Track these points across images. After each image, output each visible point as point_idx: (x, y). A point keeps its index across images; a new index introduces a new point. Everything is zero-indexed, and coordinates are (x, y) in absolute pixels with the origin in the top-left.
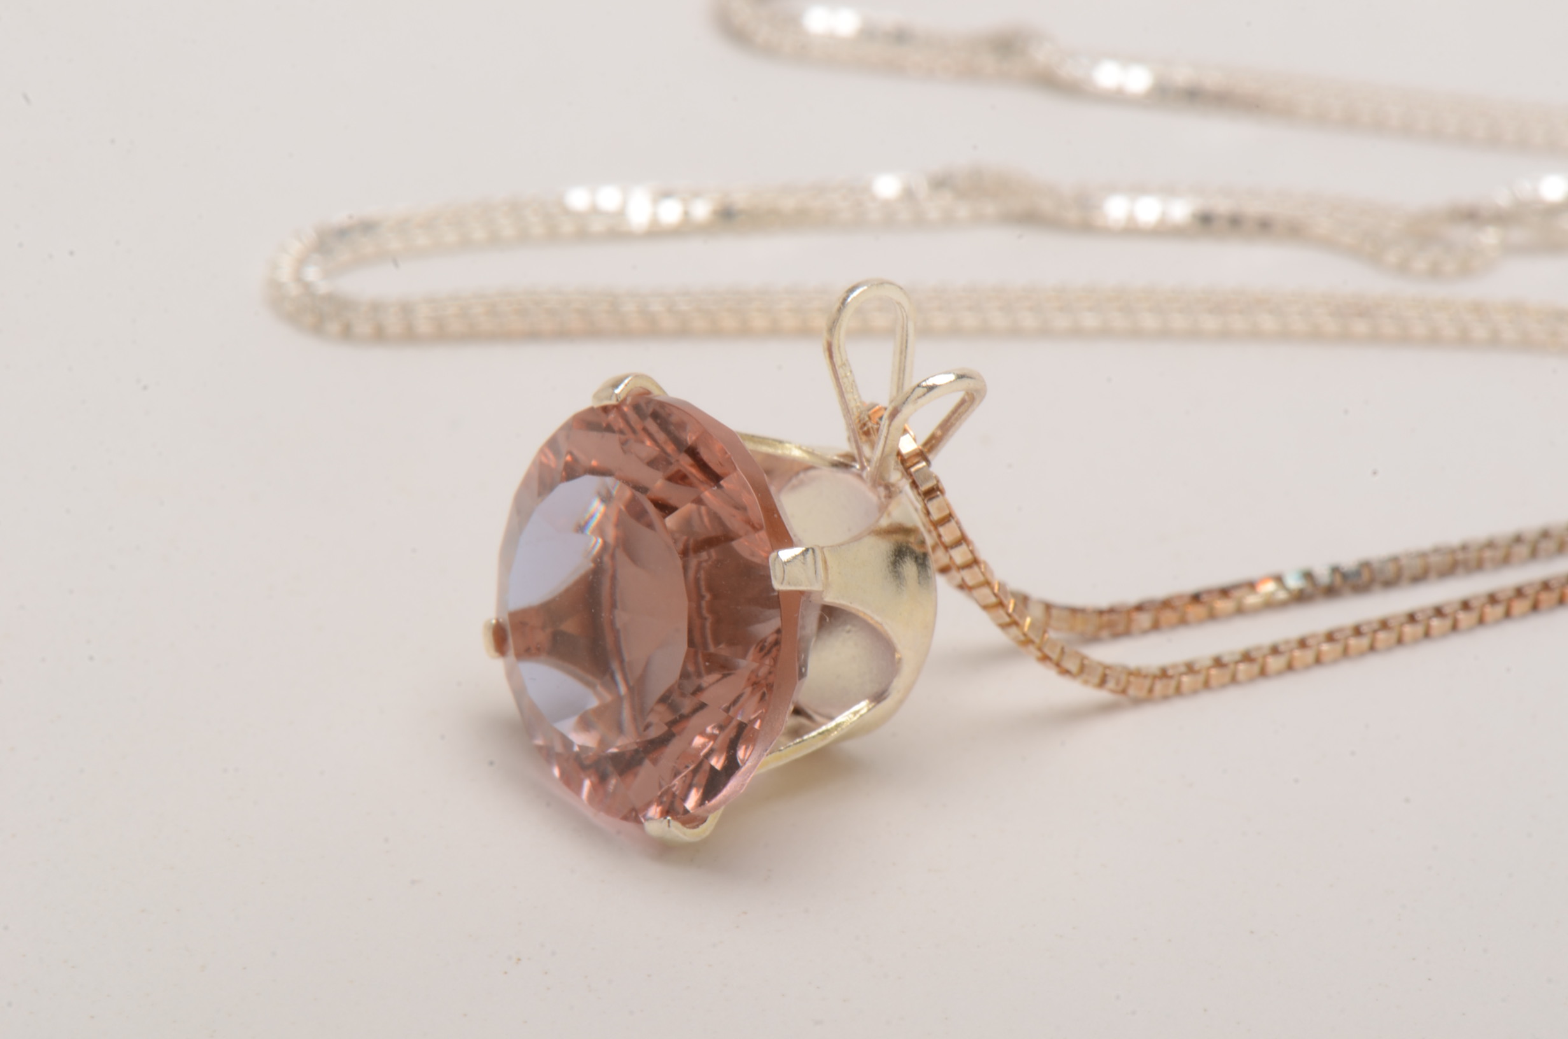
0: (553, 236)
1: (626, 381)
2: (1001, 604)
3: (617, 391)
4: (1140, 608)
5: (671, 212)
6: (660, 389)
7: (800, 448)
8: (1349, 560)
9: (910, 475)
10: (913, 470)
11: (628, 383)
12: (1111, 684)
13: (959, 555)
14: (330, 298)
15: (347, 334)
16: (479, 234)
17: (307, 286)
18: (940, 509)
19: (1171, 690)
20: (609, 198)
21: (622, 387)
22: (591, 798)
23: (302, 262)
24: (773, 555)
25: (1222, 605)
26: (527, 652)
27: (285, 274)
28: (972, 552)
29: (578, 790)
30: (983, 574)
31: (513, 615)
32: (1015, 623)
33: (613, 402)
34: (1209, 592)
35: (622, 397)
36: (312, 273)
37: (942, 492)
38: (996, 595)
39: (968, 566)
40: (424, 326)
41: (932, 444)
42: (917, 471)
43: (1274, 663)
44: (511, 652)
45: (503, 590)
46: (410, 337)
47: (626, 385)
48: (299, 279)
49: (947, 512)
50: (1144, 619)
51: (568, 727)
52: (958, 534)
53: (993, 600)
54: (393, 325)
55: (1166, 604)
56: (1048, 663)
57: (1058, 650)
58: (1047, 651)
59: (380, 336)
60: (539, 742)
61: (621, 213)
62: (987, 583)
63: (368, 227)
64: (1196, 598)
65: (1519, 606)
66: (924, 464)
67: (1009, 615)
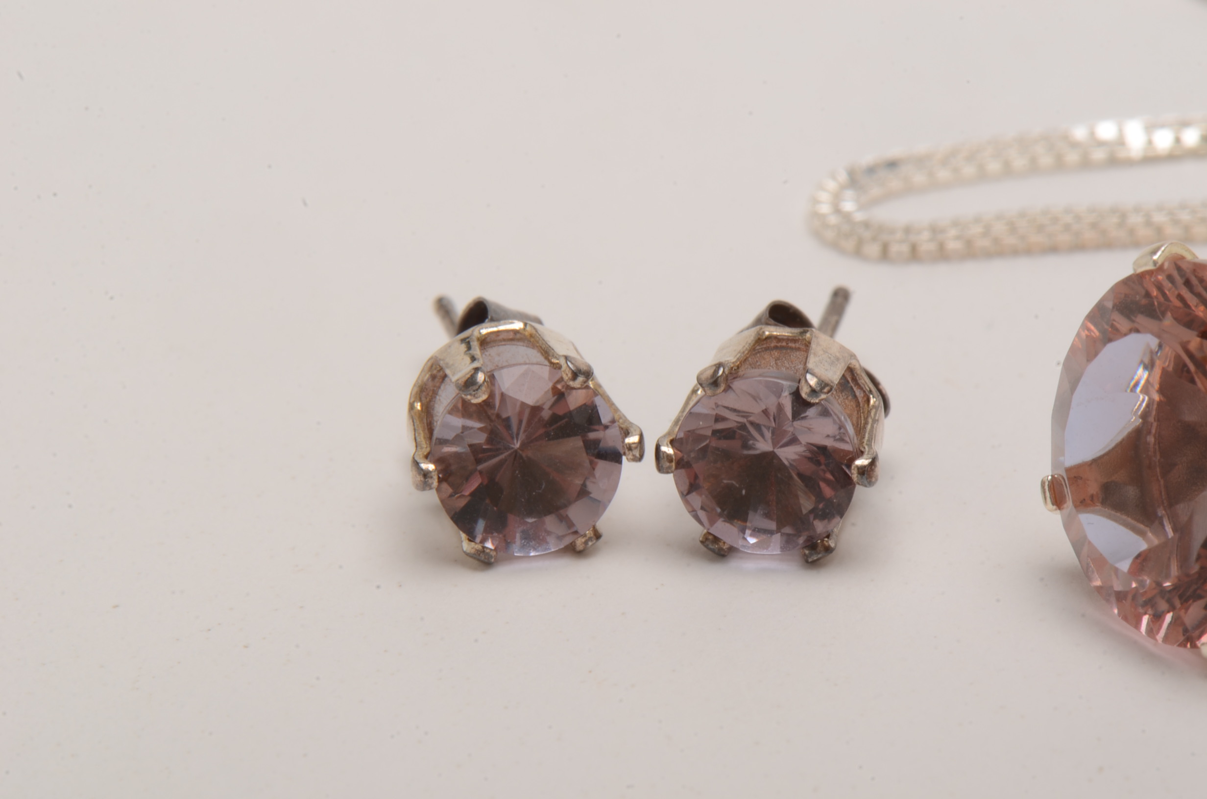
0: (1060, 166)
1: (1163, 248)
3: (1155, 257)
5: (1164, 140)
6: (1193, 254)
11: (1165, 250)
14: (866, 225)
15: (885, 255)
16: (994, 166)
17: (847, 217)
20: (1106, 131)
21: (1159, 253)
22: (1150, 631)
23: (837, 198)
26: (1083, 504)
27: (825, 209)
29: (1137, 625)
31: (1068, 470)
33: (1150, 267)
35: (1160, 263)
36: (848, 206)
40: (953, 245)
44: (1069, 504)
45: (1058, 449)
46: (942, 255)
47: (1163, 252)
48: (837, 211)
54: (927, 246)
59: (914, 255)
60: (1098, 583)
61: (1121, 142)
63: (892, 165)
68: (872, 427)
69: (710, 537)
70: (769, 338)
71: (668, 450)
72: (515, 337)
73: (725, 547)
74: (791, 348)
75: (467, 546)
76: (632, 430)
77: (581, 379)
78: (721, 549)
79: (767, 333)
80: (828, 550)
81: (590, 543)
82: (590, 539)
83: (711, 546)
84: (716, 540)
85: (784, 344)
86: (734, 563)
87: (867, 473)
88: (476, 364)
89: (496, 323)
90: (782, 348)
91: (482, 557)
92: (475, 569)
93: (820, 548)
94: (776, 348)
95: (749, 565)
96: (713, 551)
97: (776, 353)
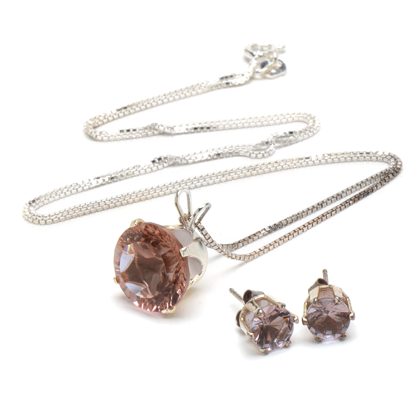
2: (219, 248)
4: (239, 242)
6: (143, 221)
7: (172, 226)
8: (277, 222)
9: (198, 227)
10: (198, 225)
12: (242, 259)
13: (210, 241)
18: (205, 232)
19: (253, 258)
21: (136, 222)
22: (144, 308)
24: (181, 250)
25: (255, 238)
28: (212, 239)
29: (141, 306)
30: (215, 243)
32: (222, 251)
34: (252, 235)
37: (205, 229)
38: (218, 247)
39: (212, 242)
41: (200, 219)
42: (199, 225)
43: (271, 247)
44: (121, 282)
49: (206, 233)
50: (241, 244)
51: (138, 294)
52: (209, 236)
53: (218, 248)
55: (244, 240)
56: (230, 257)
57: (231, 255)
58: (229, 255)
62: (216, 245)
64: (249, 237)
65: (314, 224)
66: (200, 224)
67: (221, 250)
68: (350, 306)
69: (317, 338)
70: (322, 288)
71: (305, 320)
72: (263, 299)
73: (321, 340)
74: (327, 290)
75: (261, 350)
76: (295, 316)
77: (284, 307)
78: (320, 340)
79: (321, 287)
80: (345, 336)
81: (289, 344)
82: (289, 343)
83: (318, 340)
84: (319, 338)
85: (325, 289)
86: (324, 343)
87: (353, 317)
88: (258, 309)
89: (257, 296)
90: (325, 290)
91: (266, 352)
92: (264, 355)
93: (344, 336)
94: (323, 290)
95: (327, 343)
96: (318, 341)
97: (323, 292)
